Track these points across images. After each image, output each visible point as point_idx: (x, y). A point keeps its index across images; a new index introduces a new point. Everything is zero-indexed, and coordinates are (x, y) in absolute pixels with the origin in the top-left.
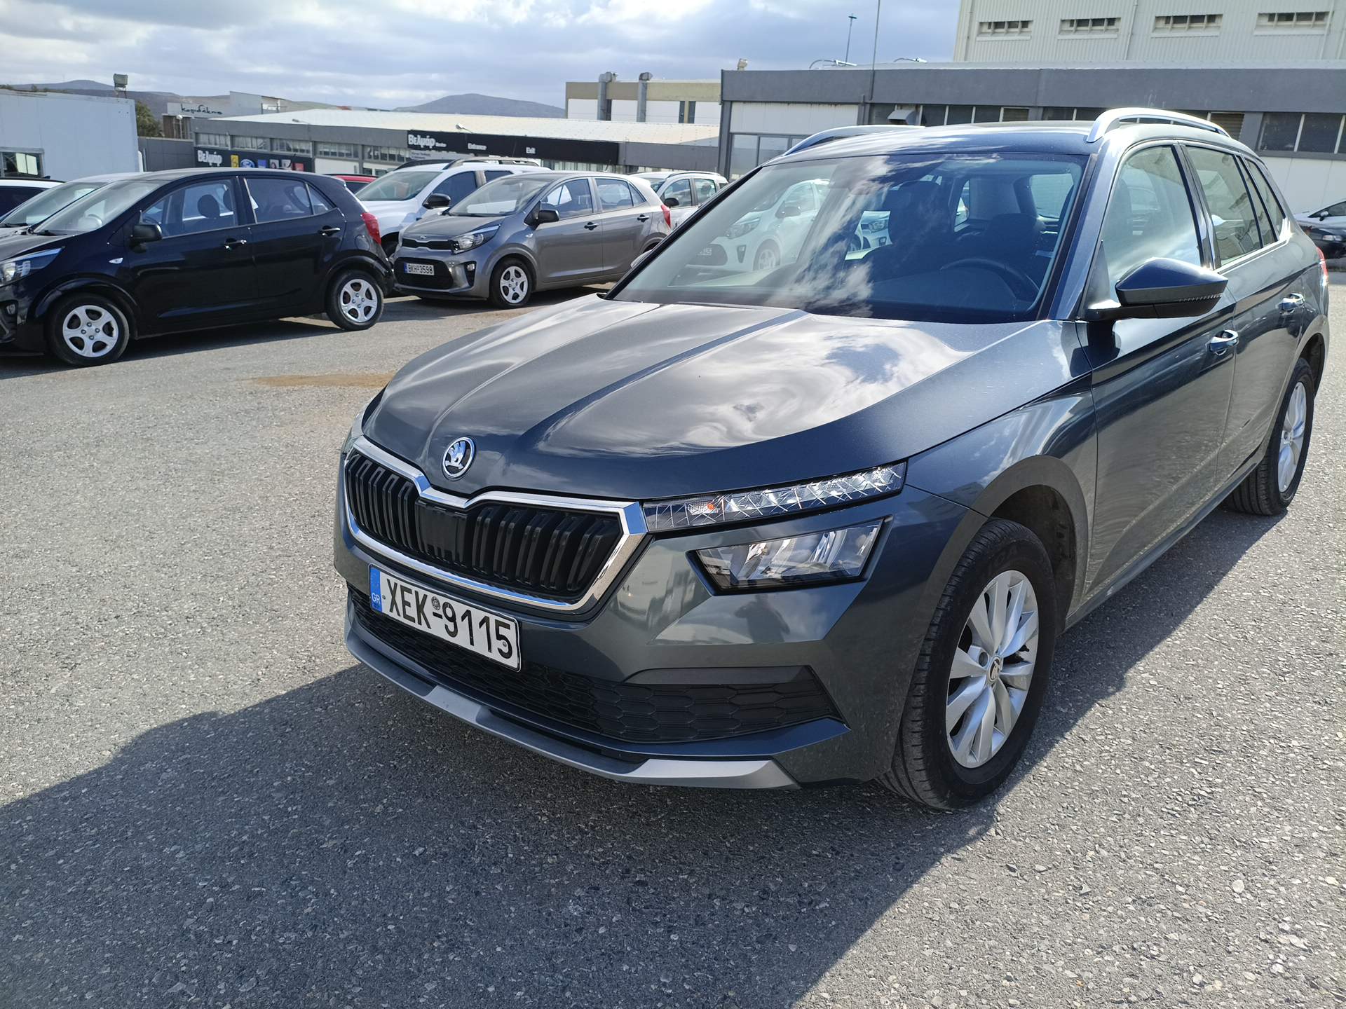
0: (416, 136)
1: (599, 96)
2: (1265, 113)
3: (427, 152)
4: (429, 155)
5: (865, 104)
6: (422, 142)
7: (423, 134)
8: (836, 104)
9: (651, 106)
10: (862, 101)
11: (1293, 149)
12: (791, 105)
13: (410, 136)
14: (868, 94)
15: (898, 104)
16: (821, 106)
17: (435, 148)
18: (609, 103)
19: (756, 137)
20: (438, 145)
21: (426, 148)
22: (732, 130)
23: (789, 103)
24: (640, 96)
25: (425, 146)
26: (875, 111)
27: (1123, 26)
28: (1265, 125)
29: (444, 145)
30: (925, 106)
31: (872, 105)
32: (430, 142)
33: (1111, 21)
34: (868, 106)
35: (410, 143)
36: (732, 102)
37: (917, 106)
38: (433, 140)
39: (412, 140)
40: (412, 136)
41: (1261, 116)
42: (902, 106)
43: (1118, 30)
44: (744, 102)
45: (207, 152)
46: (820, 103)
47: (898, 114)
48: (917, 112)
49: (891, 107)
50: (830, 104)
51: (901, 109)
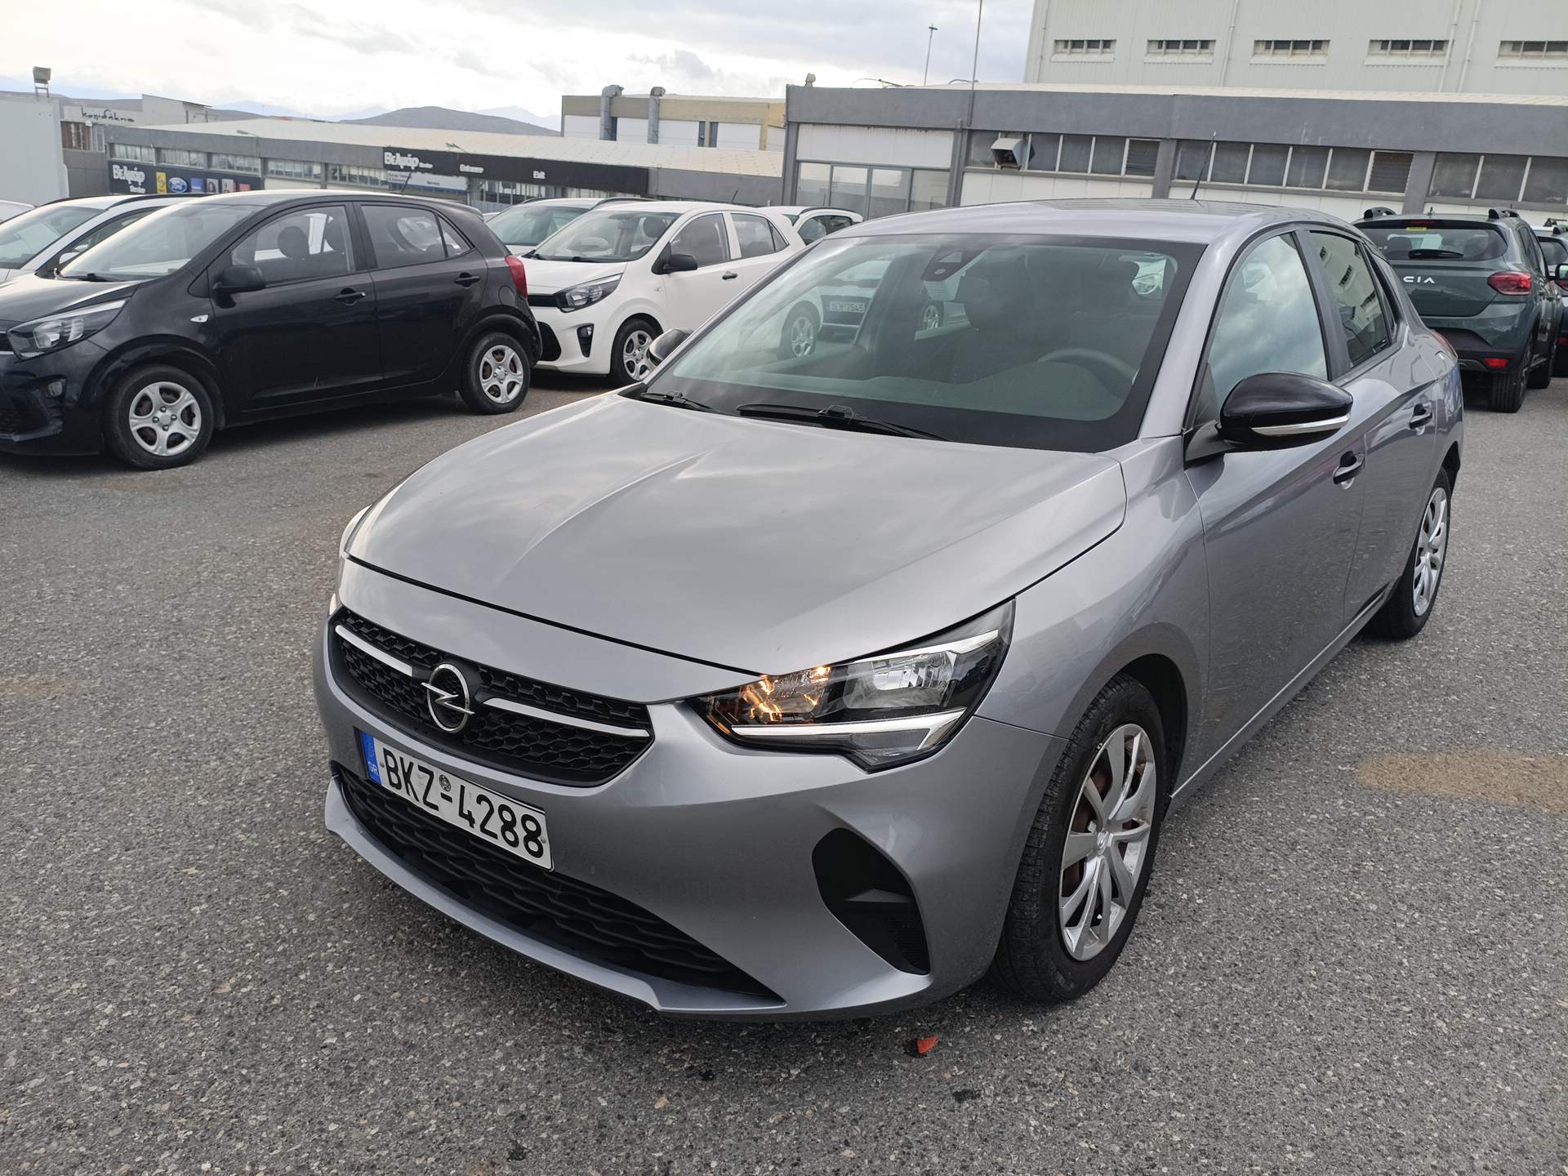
0: (394, 154)
1: (602, 113)
2: (1438, 153)
3: (409, 174)
4: (410, 177)
5: (963, 130)
6: (402, 161)
9: (664, 126)
10: (959, 127)
11: (1469, 196)
13: (386, 154)
14: (966, 119)
15: (1002, 132)
16: (909, 131)
17: (418, 169)
18: (614, 121)
19: (829, 166)
20: (422, 165)
21: (407, 169)
22: (799, 157)
24: (651, 114)
25: (406, 167)
26: (975, 138)
27: (1217, 48)
28: (1436, 167)
29: (430, 166)
30: (1034, 134)
31: (971, 132)
32: (413, 162)
33: (1205, 44)
34: (967, 133)
35: (386, 163)
36: (799, 124)
37: (1025, 134)
38: (417, 160)
39: (389, 159)
40: (390, 154)
41: (1434, 156)
42: (1007, 134)
43: (1212, 54)
44: (814, 124)
45: (125, 168)
46: (906, 128)
47: (1003, 144)
48: (1025, 142)
49: (994, 134)
50: (920, 129)
51: (1006, 137)
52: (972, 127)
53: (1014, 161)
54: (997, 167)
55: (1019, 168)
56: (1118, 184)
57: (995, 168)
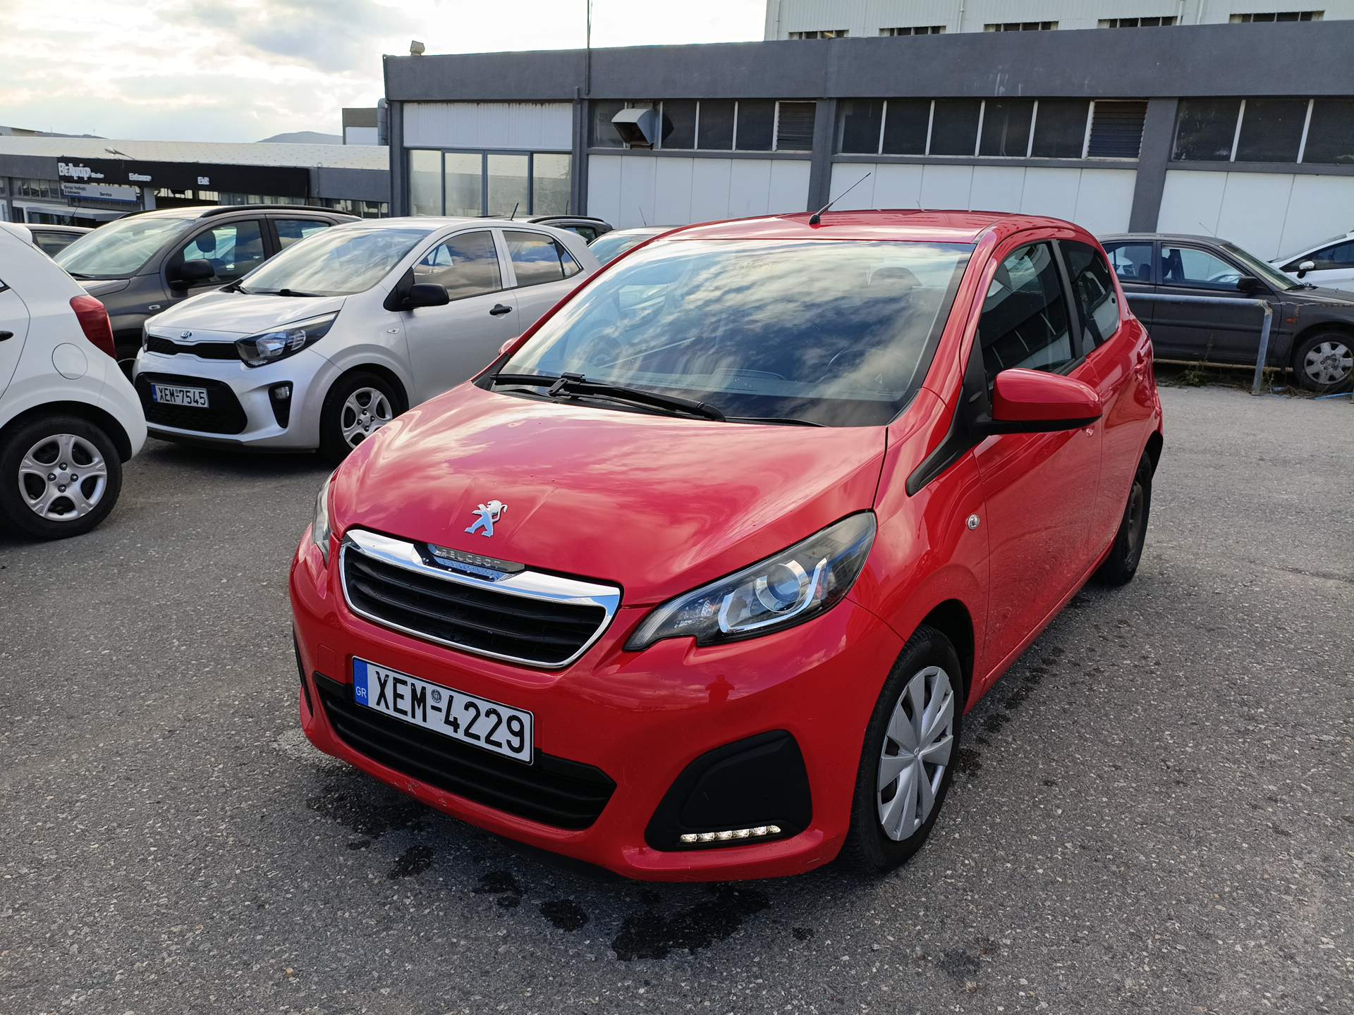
0: (67, 165)
1: (379, 124)
2: (1181, 99)
3: (82, 186)
4: (84, 189)
5: (581, 101)
6: (75, 172)
7: (76, 162)
8: (542, 102)
10: (576, 97)
11: (1228, 157)
12: (482, 106)
13: (60, 164)
14: (583, 86)
15: (628, 101)
16: (523, 105)
17: (90, 180)
19: (439, 153)
20: (94, 175)
21: (80, 180)
22: (406, 144)
23: (478, 102)
25: (79, 177)
26: (599, 111)
28: (1179, 120)
29: (100, 176)
30: (667, 102)
31: (593, 103)
32: (85, 172)
34: (586, 105)
35: (61, 174)
36: (402, 102)
37: (655, 102)
38: (88, 169)
39: (63, 169)
40: (63, 164)
41: (1176, 102)
42: (634, 103)
44: (419, 102)
46: (520, 101)
47: (628, 115)
48: (656, 111)
49: (619, 104)
50: (535, 102)
51: (633, 107)
52: (594, 95)
53: (643, 138)
54: (626, 146)
55: (651, 146)
56: (769, 162)
57: (624, 148)
